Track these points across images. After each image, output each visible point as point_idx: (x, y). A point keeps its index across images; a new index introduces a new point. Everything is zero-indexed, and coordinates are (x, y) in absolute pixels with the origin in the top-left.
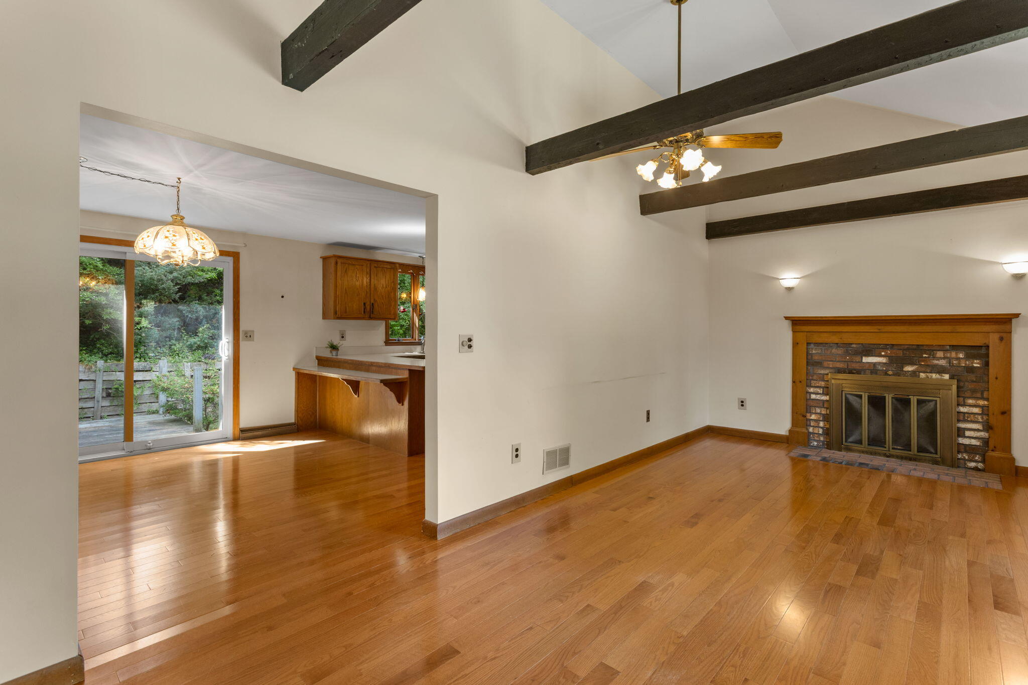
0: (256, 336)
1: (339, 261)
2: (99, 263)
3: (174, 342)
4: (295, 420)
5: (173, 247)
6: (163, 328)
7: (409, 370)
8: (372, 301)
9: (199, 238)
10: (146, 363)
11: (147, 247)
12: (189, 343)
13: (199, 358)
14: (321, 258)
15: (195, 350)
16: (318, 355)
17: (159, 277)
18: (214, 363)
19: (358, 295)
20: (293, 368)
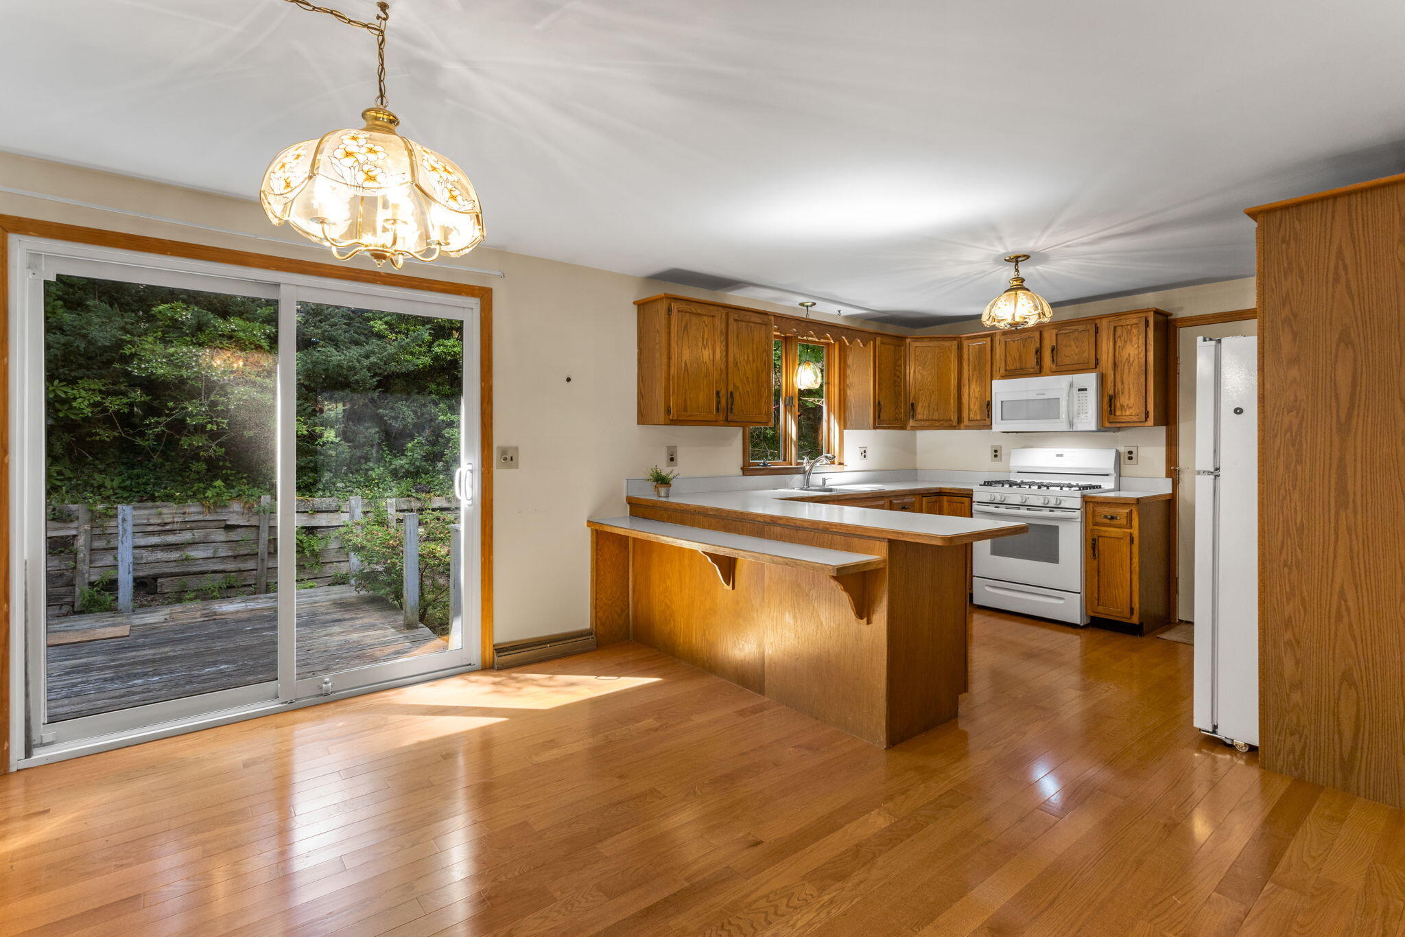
0: (522, 458)
1: (674, 306)
2: (264, 341)
3: (371, 464)
4: (592, 624)
5: (367, 184)
6: (357, 443)
7: (890, 542)
8: (731, 388)
9: (439, 166)
10: (331, 499)
11: (292, 185)
12: (393, 467)
13: (408, 490)
14: (634, 303)
15: (402, 477)
16: (630, 495)
17: (350, 364)
18: (430, 499)
19: (706, 376)
20: (588, 521)
